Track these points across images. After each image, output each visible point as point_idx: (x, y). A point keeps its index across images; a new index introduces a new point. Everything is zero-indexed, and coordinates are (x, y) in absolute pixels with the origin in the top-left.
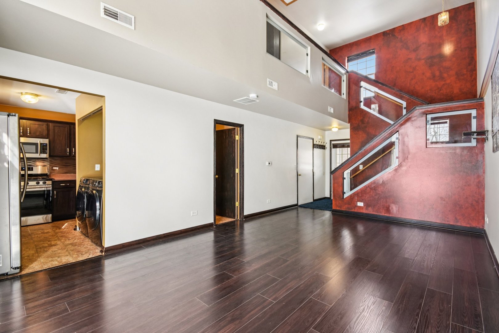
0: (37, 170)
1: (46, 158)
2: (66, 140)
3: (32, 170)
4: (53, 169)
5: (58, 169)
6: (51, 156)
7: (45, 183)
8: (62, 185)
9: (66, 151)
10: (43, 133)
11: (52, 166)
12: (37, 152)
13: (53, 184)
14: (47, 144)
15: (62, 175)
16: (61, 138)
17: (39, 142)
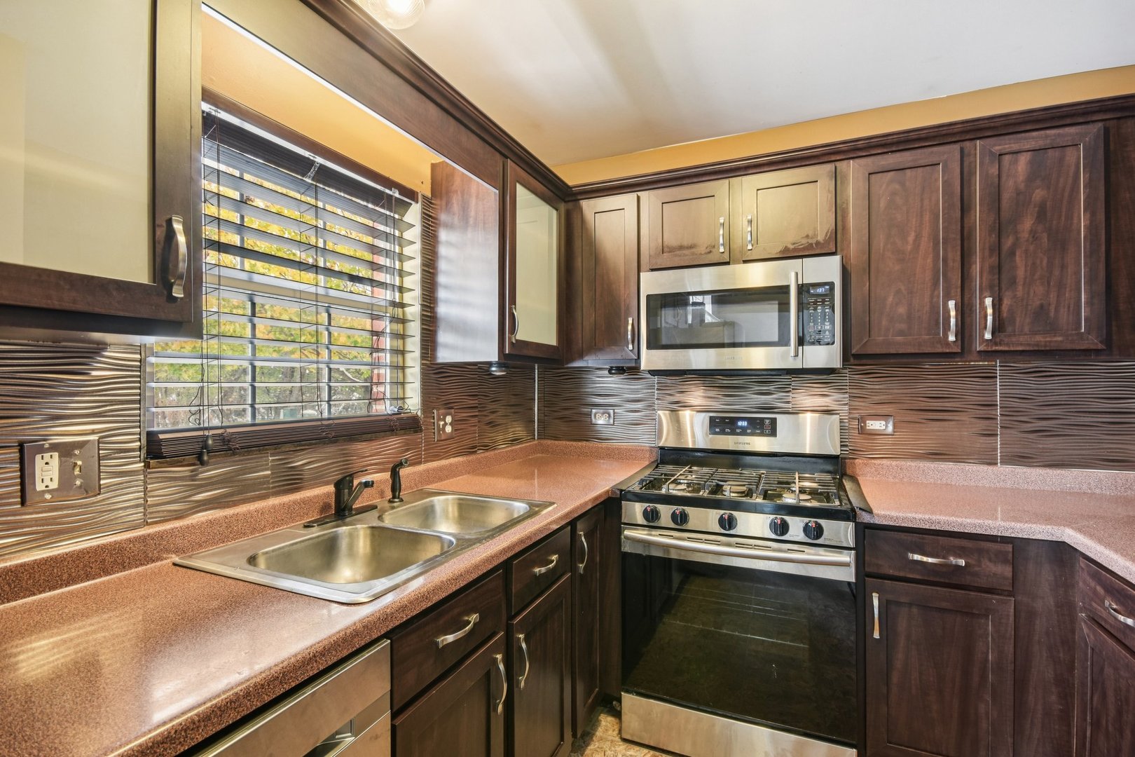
0: (798, 429)
1: (831, 371)
2: (936, 244)
3: (771, 429)
4: (862, 431)
5: (890, 429)
6: (857, 356)
7: (819, 531)
8: (917, 557)
9: (936, 320)
10: (815, 229)
11: (863, 412)
12: (783, 341)
13: (860, 549)
14: (832, 285)
15: (913, 464)
16: (911, 238)
17: (793, 275)
